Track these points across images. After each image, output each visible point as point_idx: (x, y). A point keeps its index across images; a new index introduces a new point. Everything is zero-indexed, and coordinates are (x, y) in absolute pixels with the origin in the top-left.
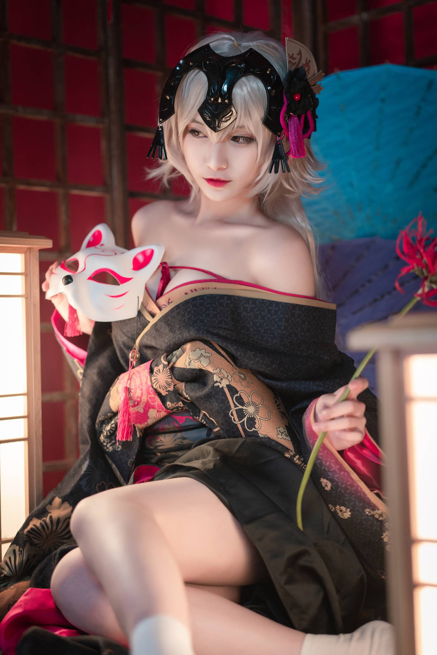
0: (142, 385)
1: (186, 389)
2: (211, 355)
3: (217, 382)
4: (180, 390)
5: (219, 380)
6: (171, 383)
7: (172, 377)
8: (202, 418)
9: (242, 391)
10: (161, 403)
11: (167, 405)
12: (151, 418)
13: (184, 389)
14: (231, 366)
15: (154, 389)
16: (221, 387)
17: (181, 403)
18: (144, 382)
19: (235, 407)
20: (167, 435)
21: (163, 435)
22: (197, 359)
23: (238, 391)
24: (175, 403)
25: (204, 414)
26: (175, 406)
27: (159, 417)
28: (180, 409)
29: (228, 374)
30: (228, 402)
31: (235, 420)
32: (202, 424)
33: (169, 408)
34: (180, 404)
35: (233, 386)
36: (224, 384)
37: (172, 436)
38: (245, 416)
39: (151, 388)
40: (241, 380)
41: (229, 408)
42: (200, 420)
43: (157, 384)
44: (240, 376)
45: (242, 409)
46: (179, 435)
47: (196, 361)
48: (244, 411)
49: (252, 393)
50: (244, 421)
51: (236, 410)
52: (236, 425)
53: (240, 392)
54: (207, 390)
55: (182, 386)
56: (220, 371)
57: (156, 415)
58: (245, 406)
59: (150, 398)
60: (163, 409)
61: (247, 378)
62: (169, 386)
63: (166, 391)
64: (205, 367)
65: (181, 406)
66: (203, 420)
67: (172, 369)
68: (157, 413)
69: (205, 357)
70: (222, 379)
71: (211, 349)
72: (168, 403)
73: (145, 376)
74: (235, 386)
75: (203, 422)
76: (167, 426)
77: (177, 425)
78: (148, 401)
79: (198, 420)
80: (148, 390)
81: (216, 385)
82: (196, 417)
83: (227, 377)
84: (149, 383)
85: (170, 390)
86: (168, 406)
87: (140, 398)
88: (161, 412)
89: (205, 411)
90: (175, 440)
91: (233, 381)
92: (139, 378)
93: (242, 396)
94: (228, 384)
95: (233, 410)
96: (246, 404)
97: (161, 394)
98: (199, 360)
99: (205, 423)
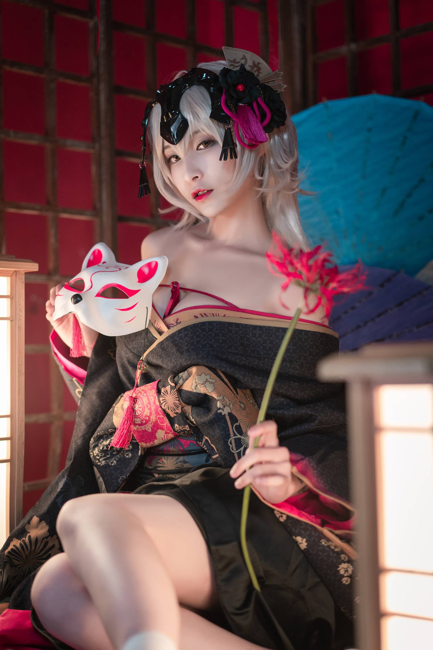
0: (150, 404)
1: (193, 413)
2: (215, 381)
3: (220, 409)
4: (187, 413)
5: (222, 407)
6: (179, 405)
7: (179, 399)
8: (204, 444)
9: (241, 421)
10: (169, 425)
11: (175, 427)
12: (158, 439)
13: (191, 413)
14: (233, 395)
15: (163, 409)
16: (223, 414)
17: (187, 426)
18: (152, 401)
19: (234, 436)
20: (170, 457)
21: (166, 457)
22: (202, 384)
23: (238, 420)
24: (182, 426)
25: (207, 440)
26: (182, 429)
27: (167, 439)
28: (187, 432)
29: (230, 402)
30: (229, 431)
31: (232, 449)
32: (203, 449)
33: (176, 430)
34: (187, 428)
35: (233, 414)
36: (226, 412)
37: (175, 459)
38: (242, 445)
39: (160, 409)
40: (241, 410)
41: (229, 436)
42: (202, 446)
43: (165, 405)
44: (240, 405)
45: (240, 439)
46: (181, 458)
47: (202, 386)
48: (242, 440)
49: (250, 423)
50: (241, 451)
51: (235, 439)
52: (233, 453)
53: (240, 421)
54: (211, 415)
55: (188, 409)
56: (223, 398)
57: (164, 436)
58: (243, 436)
59: (159, 418)
60: (171, 431)
61: (247, 408)
62: (177, 408)
63: (175, 413)
64: (209, 393)
65: (188, 430)
66: (205, 446)
67: (180, 391)
68: (165, 434)
69: (210, 383)
70: (224, 406)
71: (215, 376)
72: (176, 425)
73: (153, 395)
74: (236, 415)
75: (205, 448)
76: (172, 449)
77: (181, 448)
78: (156, 421)
79: (201, 445)
80: (156, 409)
81: (219, 411)
82: (199, 442)
83: (229, 405)
84: (158, 404)
85: (178, 412)
86: (176, 429)
87: (149, 417)
88: (168, 433)
89: (207, 437)
90: (177, 463)
91: (234, 409)
92: (146, 398)
93: (241, 426)
94: (230, 411)
95: (232, 438)
96: (245, 433)
97: (169, 415)
98: (204, 385)
99: (206, 449)
